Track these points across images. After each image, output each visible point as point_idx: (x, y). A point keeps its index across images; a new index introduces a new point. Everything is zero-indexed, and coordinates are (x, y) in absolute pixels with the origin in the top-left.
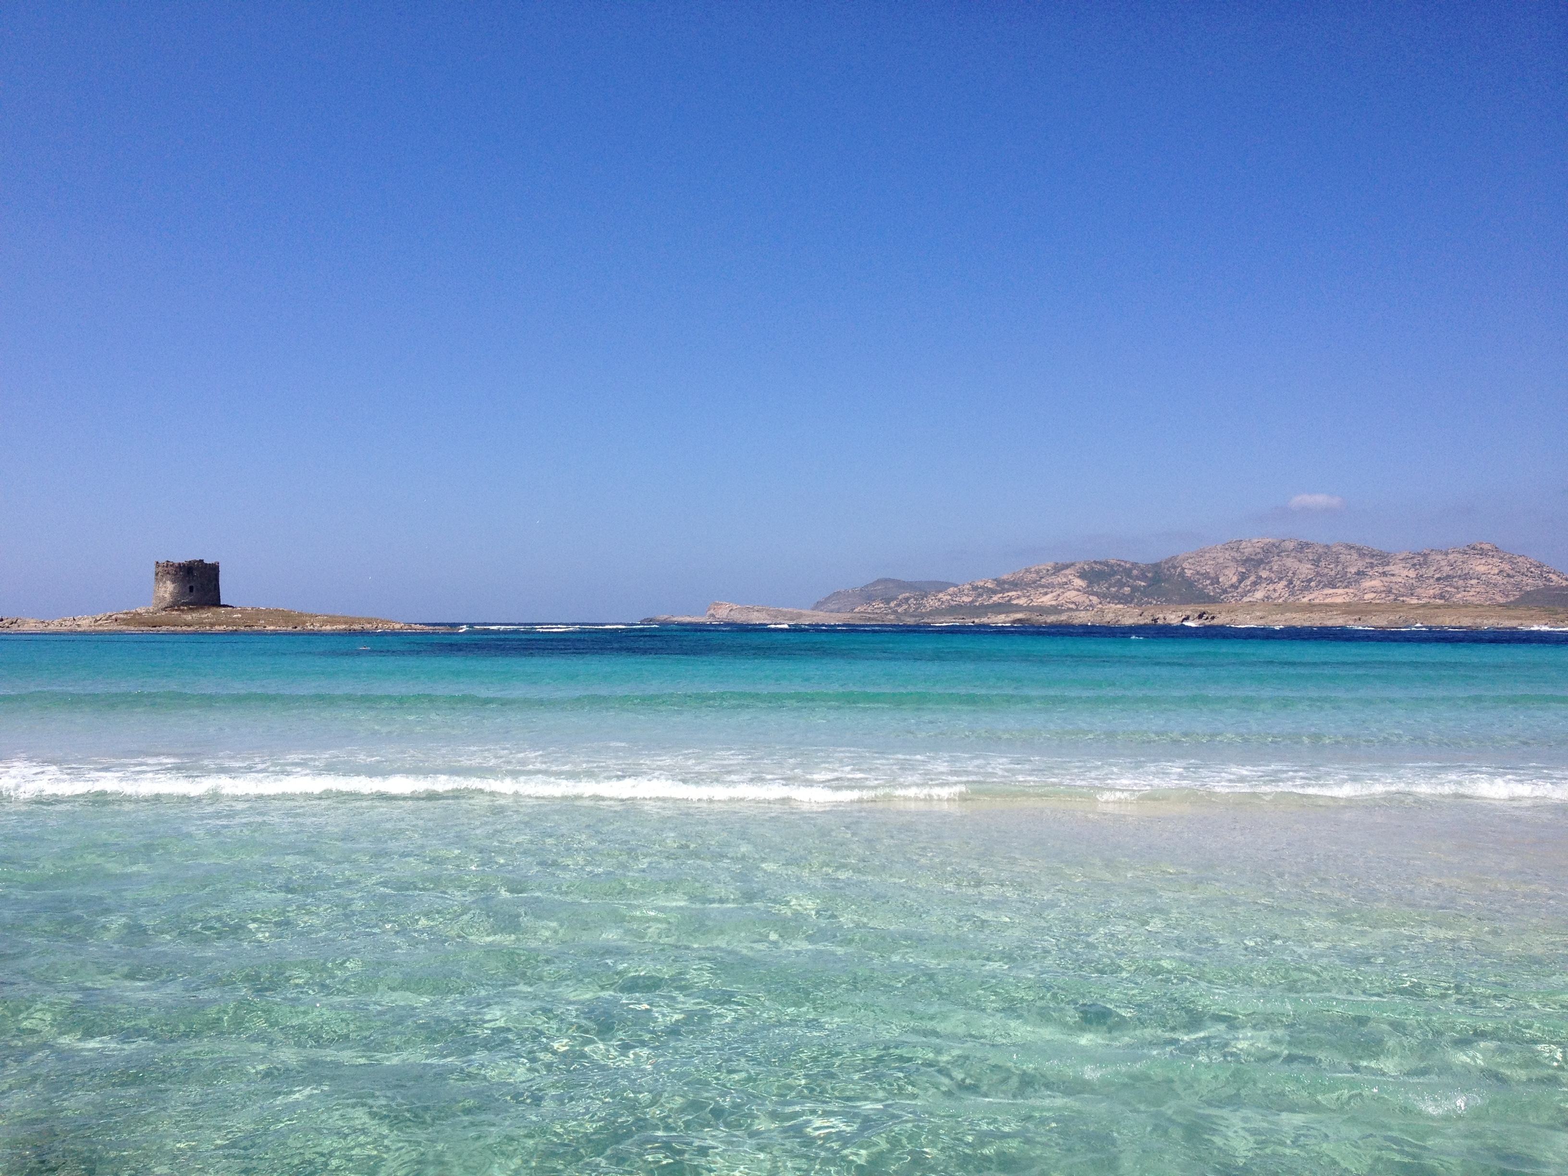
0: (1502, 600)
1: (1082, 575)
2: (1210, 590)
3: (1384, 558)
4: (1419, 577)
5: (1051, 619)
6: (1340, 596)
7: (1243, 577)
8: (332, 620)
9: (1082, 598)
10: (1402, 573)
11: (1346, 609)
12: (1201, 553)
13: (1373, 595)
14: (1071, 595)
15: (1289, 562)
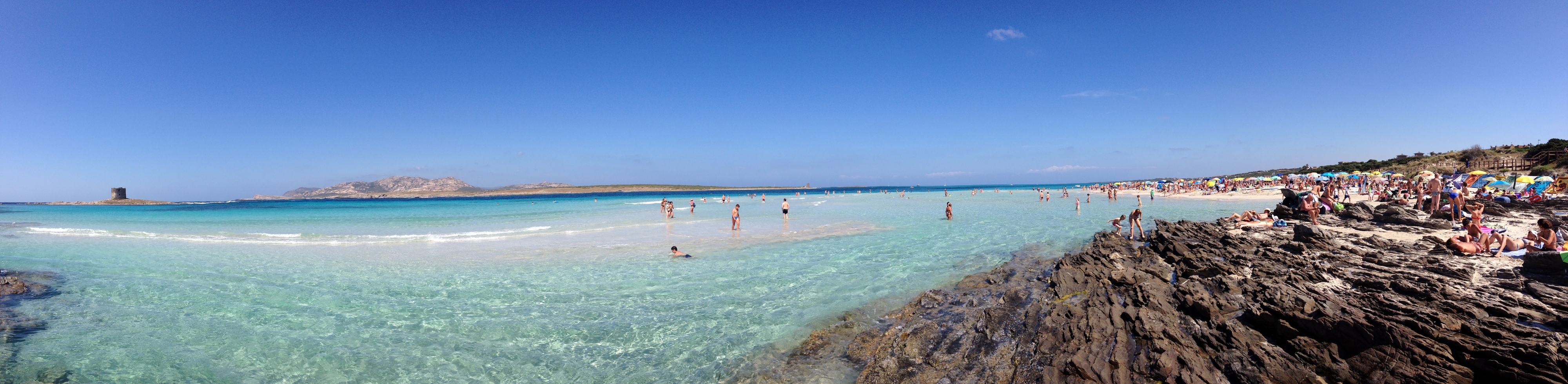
0: (454, 190)
1: (353, 186)
2: (386, 189)
3: (428, 181)
4: (436, 185)
5: (345, 197)
6: (417, 190)
7: (394, 186)
8: (152, 202)
9: (353, 191)
10: (432, 184)
11: (419, 193)
12: (384, 180)
14: (350, 190)
15: (405, 182)
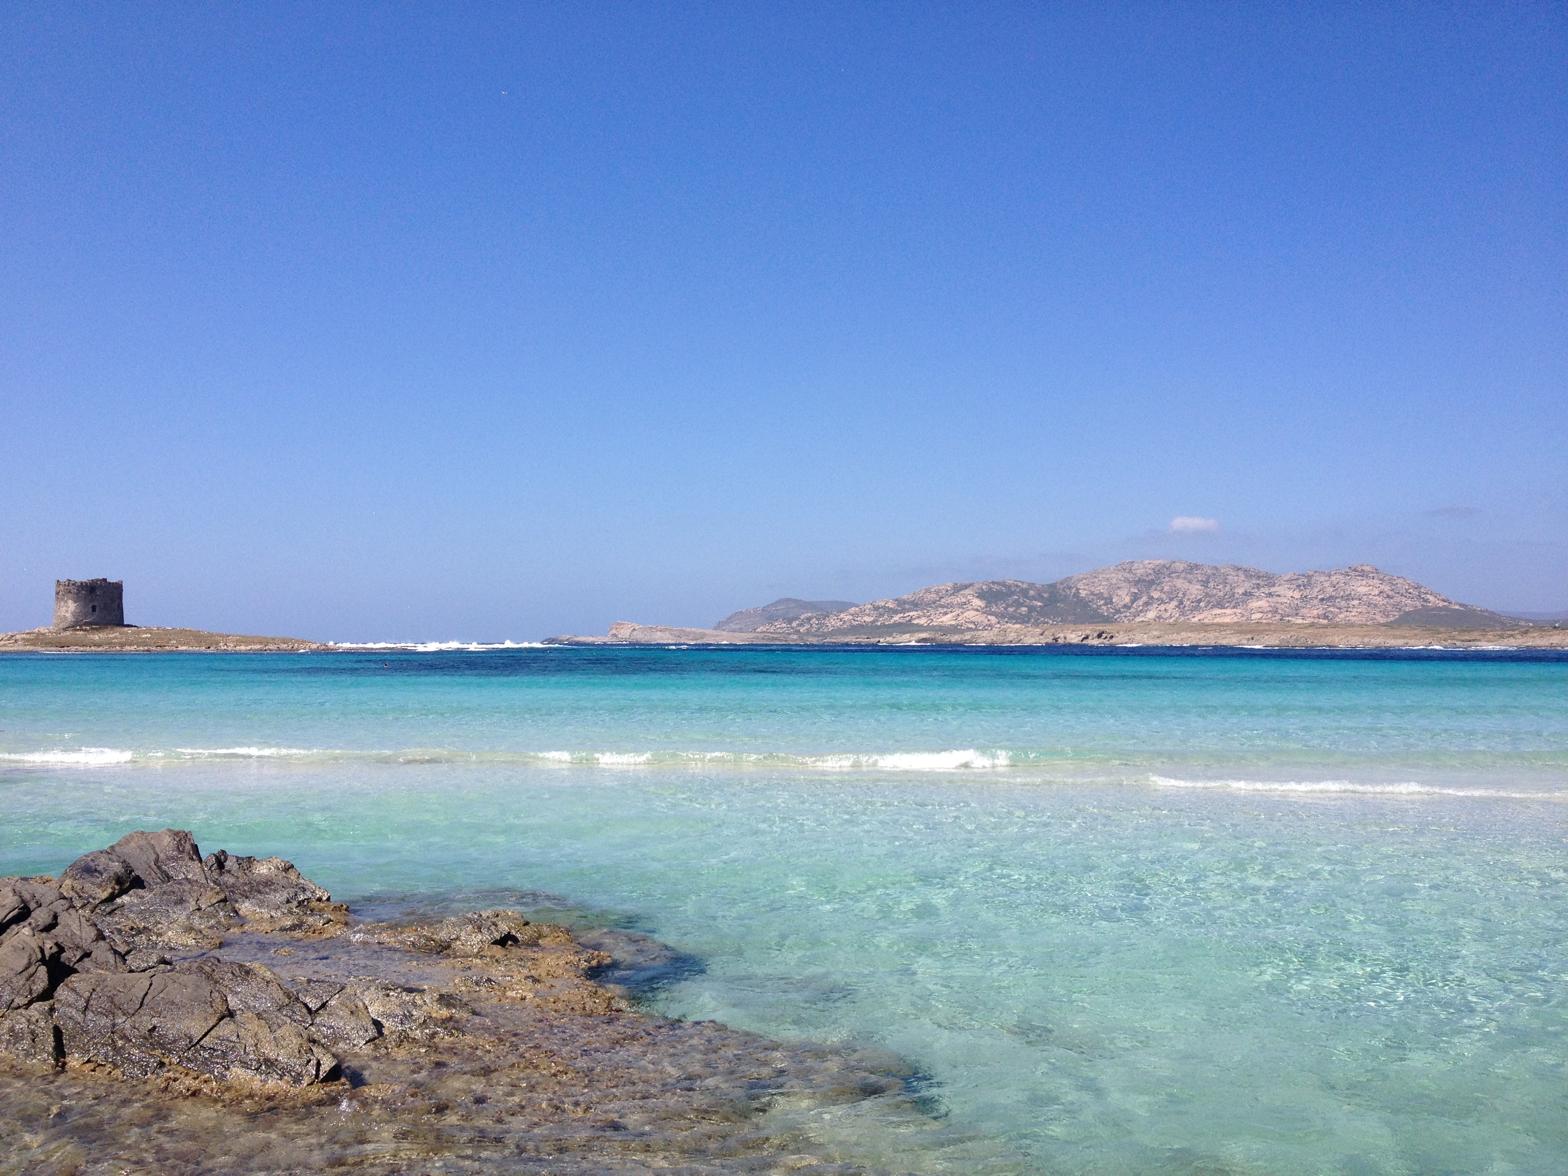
0: (1382, 621)
1: (981, 596)
2: (1104, 610)
3: (1270, 580)
4: (1304, 598)
5: (952, 637)
6: (1228, 616)
7: (1135, 598)
8: (246, 641)
9: (981, 618)
10: (1287, 594)
11: (1234, 627)
12: (1095, 574)
13: (1260, 615)
14: (970, 614)
15: (1180, 583)
